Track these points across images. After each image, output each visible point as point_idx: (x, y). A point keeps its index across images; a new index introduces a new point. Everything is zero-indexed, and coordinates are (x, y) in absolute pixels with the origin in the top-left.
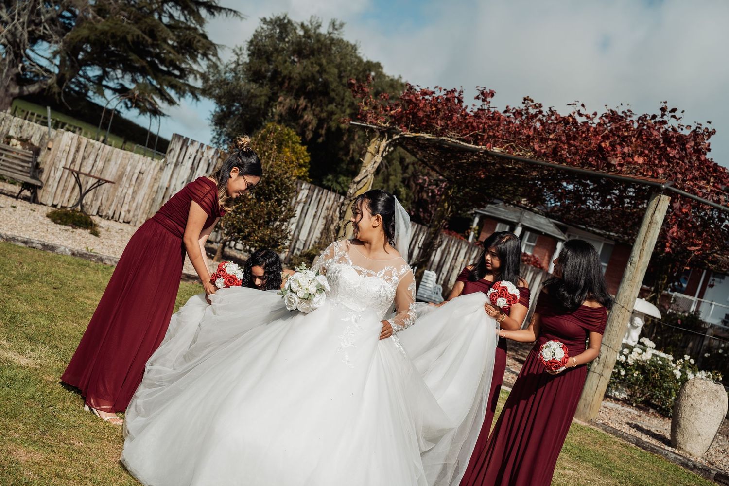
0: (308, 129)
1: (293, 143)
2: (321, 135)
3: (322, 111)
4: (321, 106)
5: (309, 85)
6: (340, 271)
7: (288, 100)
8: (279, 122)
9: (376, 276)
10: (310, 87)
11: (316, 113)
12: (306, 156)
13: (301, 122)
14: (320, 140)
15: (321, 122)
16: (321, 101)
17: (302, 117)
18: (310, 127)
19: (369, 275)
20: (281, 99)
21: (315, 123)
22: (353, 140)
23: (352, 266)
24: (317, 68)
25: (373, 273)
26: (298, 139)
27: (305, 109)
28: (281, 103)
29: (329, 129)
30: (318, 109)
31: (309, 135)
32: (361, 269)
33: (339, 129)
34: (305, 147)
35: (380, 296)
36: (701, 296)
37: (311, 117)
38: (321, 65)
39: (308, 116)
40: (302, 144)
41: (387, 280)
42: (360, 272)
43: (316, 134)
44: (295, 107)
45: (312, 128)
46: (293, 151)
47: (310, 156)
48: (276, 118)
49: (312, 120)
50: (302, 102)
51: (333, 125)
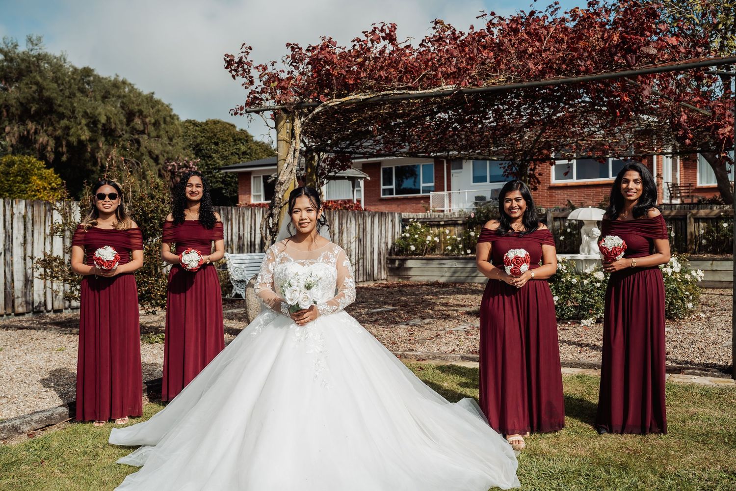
0: (48, 151)
1: (39, 169)
2: (63, 154)
3: (55, 130)
4: (52, 125)
5: (31, 107)
6: (286, 269)
7: (16, 129)
8: (13, 153)
9: (317, 262)
10: (33, 109)
11: (50, 133)
12: (56, 178)
13: (37, 146)
14: (64, 158)
15: (58, 140)
16: (50, 119)
17: (36, 141)
18: (49, 148)
19: (311, 263)
20: (8, 129)
21: (52, 143)
22: (98, 147)
23: (294, 261)
24: (34, 88)
25: (313, 261)
26: (42, 164)
27: (36, 132)
28: (8, 133)
29: (69, 144)
30: (50, 128)
31: (51, 157)
32: (302, 261)
33: (80, 142)
34: (52, 170)
35: (327, 278)
36: (449, 189)
37: (46, 138)
38: (37, 83)
39: (42, 139)
40: (48, 168)
41: (327, 263)
42: (303, 264)
43: (58, 154)
44: (25, 133)
45: (52, 149)
46: (42, 178)
47: (59, 177)
48: (10, 149)
49: (48, 141)
50: (31, 126)
51: (73, 139)
